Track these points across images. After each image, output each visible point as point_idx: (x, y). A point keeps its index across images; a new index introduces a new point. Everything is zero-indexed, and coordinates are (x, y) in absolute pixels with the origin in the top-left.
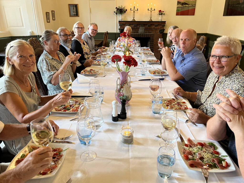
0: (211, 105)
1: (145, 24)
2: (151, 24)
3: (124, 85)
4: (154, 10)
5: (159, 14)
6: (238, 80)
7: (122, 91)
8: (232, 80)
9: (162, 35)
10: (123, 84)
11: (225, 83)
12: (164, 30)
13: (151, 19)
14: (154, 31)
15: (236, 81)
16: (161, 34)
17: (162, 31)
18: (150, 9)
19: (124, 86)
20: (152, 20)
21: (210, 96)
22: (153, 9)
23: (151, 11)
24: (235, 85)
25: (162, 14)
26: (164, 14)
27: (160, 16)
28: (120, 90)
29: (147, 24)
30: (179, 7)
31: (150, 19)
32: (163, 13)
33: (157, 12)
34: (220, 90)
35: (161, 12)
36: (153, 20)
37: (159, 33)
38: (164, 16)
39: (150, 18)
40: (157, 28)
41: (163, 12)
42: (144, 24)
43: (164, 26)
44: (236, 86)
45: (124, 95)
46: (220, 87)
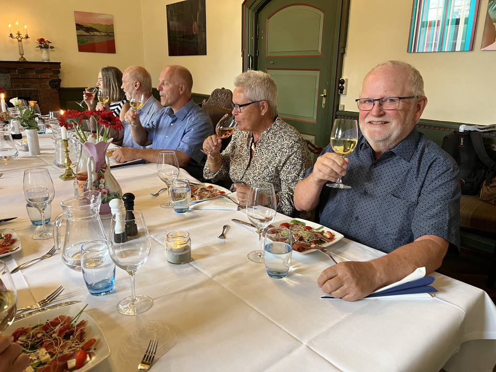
0: (257, 179)
1: (11, 68)
2: (26, 69)
3: (104, 172)
4: (27, 37)
5: (41, 47)
6: (286, 135)
7: (103, 185)
8: (278, 136)
9: (57, 92)
10: (102, 170)
11: (268, 142)
12: (60, 80)
13: (22, 57)
14: (36, 83)
15: (284, 137)
16: (55, 89)
17: (55, 82)
18: (15, 35)
19: (105, 174)
20: (24, 59)
21: (249, 165)
22: (23, 36)
23: (20, 39)
24: (285, 142)
25: (46, 47)
26: (52, 47)
27: (44, 51)
28: (99, 183)
29: (16, 68)
30: (81, 35)
31: (20, 56)
32: (50, 45)
33: (33, 42)
34: (264, 153)
35: (45, 42)
36: (28, 60)
37: (50, 88)
38: (52, 51)
39: (21, 54)
40: (43, 77)
41: (49, 42)
42: (8, 68)
43: (59, 72)
44: (288, 142)
45: (110, 193)
46: (262, 150)
